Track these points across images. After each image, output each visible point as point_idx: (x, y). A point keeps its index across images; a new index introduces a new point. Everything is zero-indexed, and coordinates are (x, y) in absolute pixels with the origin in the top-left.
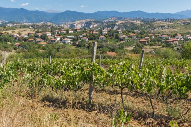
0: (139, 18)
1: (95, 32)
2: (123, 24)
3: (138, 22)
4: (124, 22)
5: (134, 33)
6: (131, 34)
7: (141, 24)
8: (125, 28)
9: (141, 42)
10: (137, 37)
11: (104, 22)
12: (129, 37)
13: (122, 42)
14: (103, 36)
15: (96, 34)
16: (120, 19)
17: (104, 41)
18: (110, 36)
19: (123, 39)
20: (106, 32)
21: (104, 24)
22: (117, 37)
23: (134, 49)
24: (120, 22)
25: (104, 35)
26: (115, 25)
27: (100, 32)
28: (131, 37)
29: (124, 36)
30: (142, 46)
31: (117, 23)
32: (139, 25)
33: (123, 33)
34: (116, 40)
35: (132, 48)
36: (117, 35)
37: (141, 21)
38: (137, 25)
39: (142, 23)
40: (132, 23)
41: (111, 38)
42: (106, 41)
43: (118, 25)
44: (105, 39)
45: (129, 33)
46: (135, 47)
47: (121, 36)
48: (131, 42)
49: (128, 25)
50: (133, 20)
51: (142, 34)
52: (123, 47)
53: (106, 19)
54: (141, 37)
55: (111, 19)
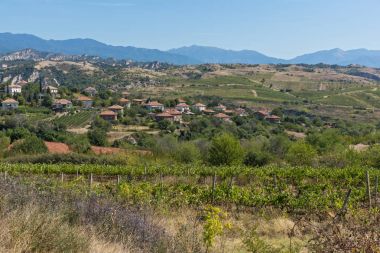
0: (89, 59)
2: (53, 68)
3: (88, 66)
4: (54, 64)
5: (84, 94)
6: (79, 97)
7: (95, 72)
8: (58, 79)
9: (104, 117)
10: (93, 105)
11: (5, 62)
12: (74, 103)
13: (59, 115)
14: (12, 101)
16: (43, 55)
17: (17, 111)
18: (29, 100)
19: (61, 109)
20: (19, 90)
21: (5, 66)
22: (47, 104)
23: (89, 134)
24: (45, 64)
25: (15, 97)
26: (31, 70)
27: (4, 89)
28: (80, 104)
29: (64, 102)
30: (108, 125)
31: (38, 67)
32: (92, 73)
33: (59, 93)
34: (46, 110)
35: (84, 130)
36: (45, 99)
37: (95, 65)
38: (88, 73)
39: (97, 69)
40: (73, 68)
41: (31, 105)
42: (21, 112)
43: (39, 71)
44: (17, 106)
45: (75, 94)
46: (91, 128)
47: (55, 102)
48: (79, 115)
49: (65, 72)
50: (77, 61)
51: (103, 98)
52: (65, 127)
53: (8, 54)
54: (103, 105)
55: (20, 55)
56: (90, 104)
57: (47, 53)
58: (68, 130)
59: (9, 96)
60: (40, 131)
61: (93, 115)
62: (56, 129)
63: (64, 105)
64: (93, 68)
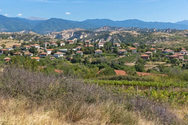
0: (135, 29)
1: (90, 45)
2: (118, 34)
3: (135, 33)
4: (118, 32)
5: (133, 46)
6: (131, 48)
7: (138, 35)
8: (120, 39)
9: (142, 57)
10: (137, 51)
11: (96, 32)
12: (128, 51)
13: (121, 57)
14: (100, 50)
15: (92, 47)
17: (102, 56)
18: (107, 50)
19: (122, 54)
20: (103, 46)
21: (96, 34)
22: (115, 51)
23: (135, 66)
24: (115, 32)
25: (101, 49)
26: (108, 36)
27: (96, 45)
28: (131, 51)
29: (123, 50)
30: (145, 62)
31: (111, 34)
33: (121, 46)
34: (115, 54)
35: (133, 64)
36: (115, 49)
37: (138, 32)
38: (134, 36)
39: (139, 34)
40: (127, 34)
41: (108, 53)
42: (104, 56)
43: (112, 36)
44: (102, 53)
45: (128, 47)
46: (136, 63)
47: (119, 50)
48: (131, 57)
49: (124, 36)
50: (129, 30)
51: (142, 48)
52: (124, 63)
53: (98, 29)
54: (142, 52)
55: (103, 29)
56: (136, 51)
57: (115, 27)
58: (125, 64)
59: (98, 48)
60: (112, 65)
61: (137, 57)
62: (119, 64)
63: (123, 52)
64: (137, 34)
